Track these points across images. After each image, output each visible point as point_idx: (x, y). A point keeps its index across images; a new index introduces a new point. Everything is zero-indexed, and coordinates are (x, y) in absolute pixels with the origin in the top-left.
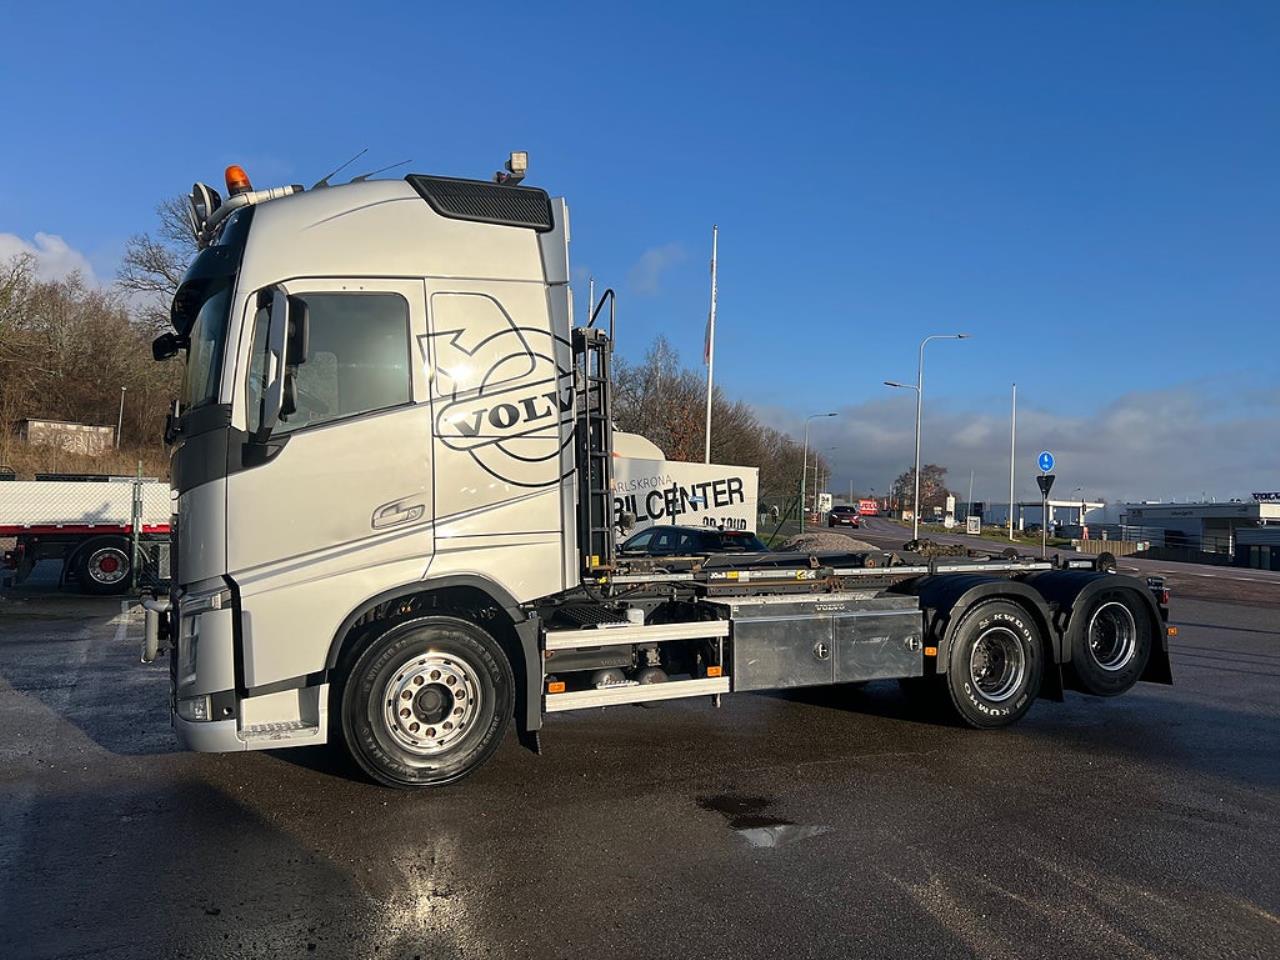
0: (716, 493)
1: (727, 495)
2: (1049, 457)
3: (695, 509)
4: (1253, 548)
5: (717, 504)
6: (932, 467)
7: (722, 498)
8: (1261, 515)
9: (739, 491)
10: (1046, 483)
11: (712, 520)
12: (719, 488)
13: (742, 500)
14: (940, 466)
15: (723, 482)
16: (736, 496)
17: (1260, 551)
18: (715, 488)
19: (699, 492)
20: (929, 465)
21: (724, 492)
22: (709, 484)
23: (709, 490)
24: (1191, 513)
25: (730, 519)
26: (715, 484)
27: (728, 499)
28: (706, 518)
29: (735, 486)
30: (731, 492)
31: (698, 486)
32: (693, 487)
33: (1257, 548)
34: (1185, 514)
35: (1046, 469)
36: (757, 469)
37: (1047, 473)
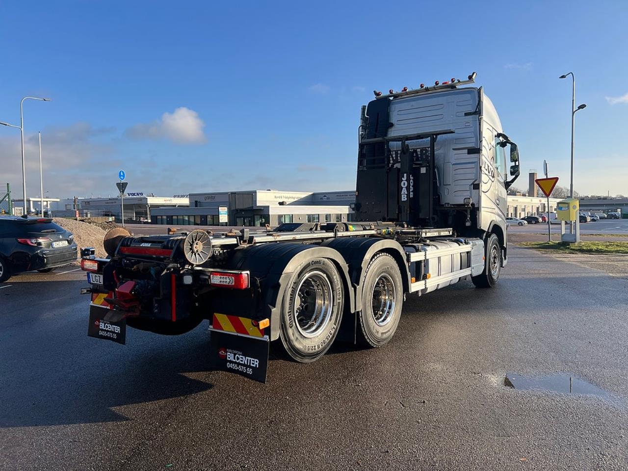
2: (123, 172)
4: (158, 217)
8: (148, 203)
10: (122, 187)
24: (115, 202)
33: (160, 217)
34: (112, 203)
35: (121, 179)
37: (123, 181)
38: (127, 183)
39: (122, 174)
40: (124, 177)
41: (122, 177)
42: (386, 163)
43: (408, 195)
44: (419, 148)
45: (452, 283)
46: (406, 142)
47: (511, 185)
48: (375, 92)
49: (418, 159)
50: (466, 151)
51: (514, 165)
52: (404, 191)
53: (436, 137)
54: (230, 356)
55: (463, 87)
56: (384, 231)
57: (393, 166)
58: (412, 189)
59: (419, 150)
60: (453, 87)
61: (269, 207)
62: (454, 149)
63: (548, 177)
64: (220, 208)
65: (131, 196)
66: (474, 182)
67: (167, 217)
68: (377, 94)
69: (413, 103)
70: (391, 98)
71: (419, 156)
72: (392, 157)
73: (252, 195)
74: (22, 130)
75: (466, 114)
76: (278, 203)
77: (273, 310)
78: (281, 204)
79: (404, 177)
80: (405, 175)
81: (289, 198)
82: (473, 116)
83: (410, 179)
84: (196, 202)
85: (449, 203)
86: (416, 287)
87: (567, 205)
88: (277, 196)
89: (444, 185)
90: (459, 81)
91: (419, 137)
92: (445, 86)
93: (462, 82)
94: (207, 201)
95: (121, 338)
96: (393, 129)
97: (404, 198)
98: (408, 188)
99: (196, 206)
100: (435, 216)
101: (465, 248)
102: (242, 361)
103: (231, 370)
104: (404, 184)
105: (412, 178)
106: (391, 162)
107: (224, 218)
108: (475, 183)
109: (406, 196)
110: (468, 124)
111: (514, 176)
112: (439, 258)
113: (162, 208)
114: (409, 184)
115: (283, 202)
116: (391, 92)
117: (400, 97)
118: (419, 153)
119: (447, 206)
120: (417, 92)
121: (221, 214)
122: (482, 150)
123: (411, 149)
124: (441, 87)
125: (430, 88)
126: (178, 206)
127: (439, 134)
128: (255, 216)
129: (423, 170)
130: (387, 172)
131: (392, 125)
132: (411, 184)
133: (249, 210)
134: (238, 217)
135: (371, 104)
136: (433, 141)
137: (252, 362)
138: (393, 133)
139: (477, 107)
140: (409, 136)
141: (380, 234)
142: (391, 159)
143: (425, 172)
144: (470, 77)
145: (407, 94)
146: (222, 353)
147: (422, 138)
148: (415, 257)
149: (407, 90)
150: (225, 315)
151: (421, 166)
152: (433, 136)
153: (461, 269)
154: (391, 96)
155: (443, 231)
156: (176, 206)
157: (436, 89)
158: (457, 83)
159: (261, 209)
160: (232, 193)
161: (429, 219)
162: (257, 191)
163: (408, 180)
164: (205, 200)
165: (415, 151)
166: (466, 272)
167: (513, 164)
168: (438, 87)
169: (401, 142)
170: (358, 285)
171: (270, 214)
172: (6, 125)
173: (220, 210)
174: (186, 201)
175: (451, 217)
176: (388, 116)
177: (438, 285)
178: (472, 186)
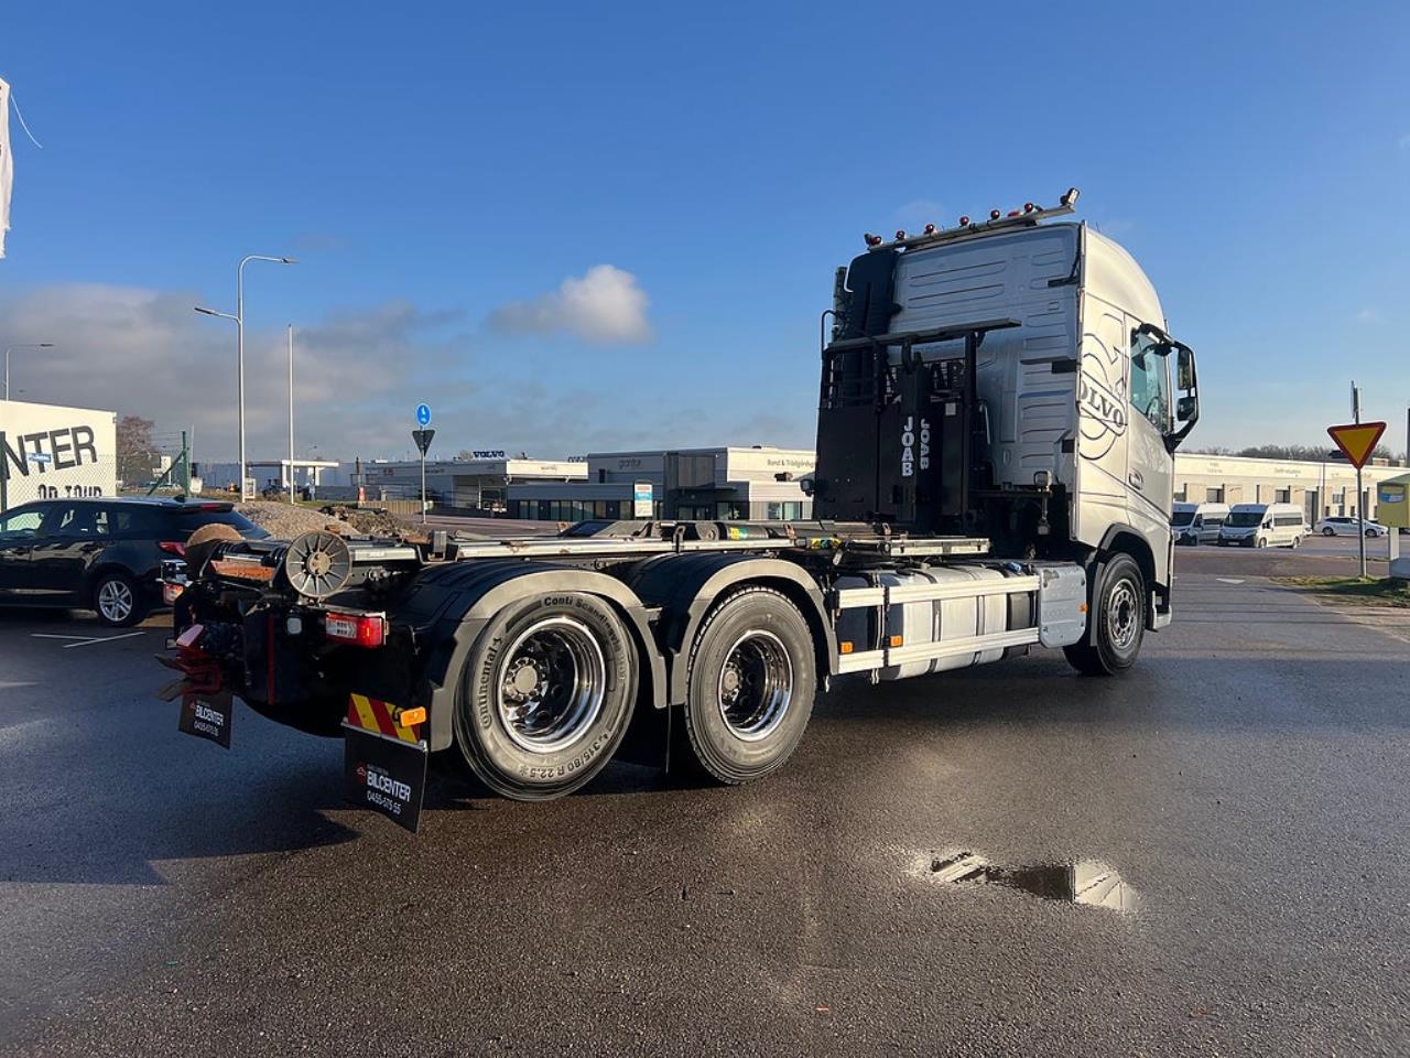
0: (57, 449)
1: (72, 452)
2: (426, 409)
3: (26, 473)
4: (522, 503)
5: (59, 466)
6: (132, 420)
7: (64, 457)
8: (508, 472)
9: (89, 446)
10: (424, 439)
11: (52, 488)
12: (61, 441)
13: (95, 460)
14: (146, 419)
15: (64, 432)
16: (85, 453)
17: (560, 507)
18: (54, 442)
19: (30, 447)
20: (131, 416)
21: (67, 447)
22: (44, 435)
23: (46, 445)
24: (443, 471)
25: (78, 487)
26: (55, 434)
27: (74, 458)
28: (43, 486)
29: (83, 438)
30: (79, 447)
31: (29, 438)
32: (20, 438)
33: (526, 503)
35: (422, 422)
36: (115, 414)
37: (425, 427)
38: (433, 432)
39: (424, 413)
40: (427, 417)
41: (424, 420)
42: (876, 392)
43: (916, 464)
44: (943, 361)
45: (983, 659)
46: (913, 346)
47: (1179, 442)
48: (866, 236)
49: (941, 386)
50: (1049, 366)
51: (1186, 396)
52: (908, 455)
53: (982, 336)
54: (372, 780)
55: (1049, 223)
56: (814, 540)
57: (891, 400)
58: (925, 449)
59: (944, 364)
60: (1029, 222)
61: (747, 484)
62: (1022, 362)
63: (1361, 422)
64: (636, 486)
65: (480, 459)
66: (1065, 435)
67: (540, 501)
68: (871, 241)
69: (942, 260)
70: (902, 250)
71: (945, 377)
72: (891, 379)
73: (717, 458)
74: (241, 322)
75: (1052, 284)
76: (773, 475)
77: (438, 692)
78: (781, 477)
79: (907, 424)
80: (910, 419)
81: (798, 464)
82: (1067, 286)
83: (921, 429)
84: (602, 471)
85: (1010, 483)
86: (851, 662)
87: (1400, 490)
88: (772, 460)
89: (1002, 442)
90: (1040, 210)
91: (944, 335)
92: (1015, 220)
93: (1047, 211)
94: (625, 469)
95: (223, 737)
96: (900, 317)
97: (907, 470)
98: (916, 449)
99: (602, 481)
100: (974, 512)
101: (1022, 584)
102: (387, 788)
103: (373, 806)
104: (907, 439)
105: (924, 425)
106: (889, 390)
107: (644, 507)
108: (1066, 438)
109: (910, 465)
110: (1055, 306)
111: (1186, 423)
112: (936, 603)
113: (530, 483)
114: (918, 441)
115: (785, 474)
116: (900, 235)
117: (920, 247)
118: (944, 371)
119: (1007, 488)
120: (953, 235)
121: (639, 499)
122: (1080, 364)
123: (929, 363)
124: (1006, 224)
125: (981, 226)
126: (570, 480)
127: (987, 329)
128: (720, 505)
129: (951, 409)
130: (877, 412)
131: (898, 309)
132: (925, 440)
133: (706, 491)
134: (683, 506)
135: (857, 262)
136: (973, 345)
137: (402, 791)
138: (901, 326)
139: (1075, 266)
140: (921, 335)
141: (804, 547)
142: (888, 383)
143: (953, 413)
144: (1064, 200)
145: (934, 239)
146: (361, 771)
147: (951, 338)
148: (851, 598)
149: (935, 231)
150: (366, 699)
151: (947, 398)
152: (974, 335)
153: (1009, 628)
154: (900, 246)
155: (960, 544)
156: (564, 480)
157: (992, 229)
158: (1035, 213)
159: (731, 490)
160: (670, 454)
161: (960, 517)
162: (729, 449)
163: (917, 430)
164: (621, 467)
165: (936, 366)
166: (1026, 636)
167: (1184, 394)
168: (996, 224)
169: (901, 347)
170: (678, 651)
171: (750, 499)
172: (209, 313)
173: (636, 491)
174: (581, 470)
175: (1015, 514)
176: (890, 288)
177: (934, 661)
178: (1061, 444)
